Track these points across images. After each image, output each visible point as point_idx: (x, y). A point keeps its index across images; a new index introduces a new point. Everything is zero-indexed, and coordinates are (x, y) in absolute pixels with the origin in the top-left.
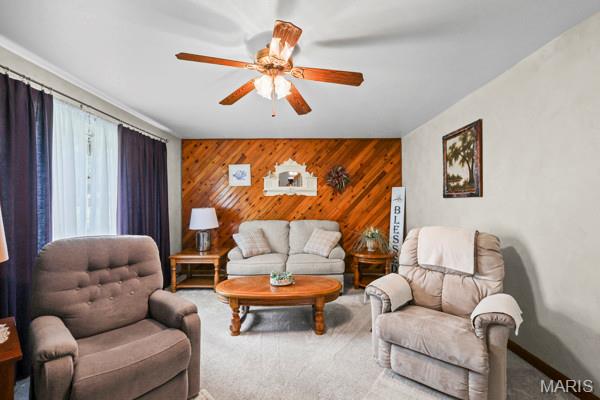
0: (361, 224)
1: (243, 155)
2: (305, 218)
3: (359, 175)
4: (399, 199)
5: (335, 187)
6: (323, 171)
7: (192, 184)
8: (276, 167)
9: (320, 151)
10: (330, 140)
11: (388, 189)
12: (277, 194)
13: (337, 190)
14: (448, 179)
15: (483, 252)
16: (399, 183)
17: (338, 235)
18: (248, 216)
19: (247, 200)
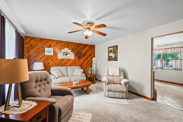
0: (85, 67)
1: (50, 45)
2: (70, 66)
3: (85, 54)
4: (94, 61)
5: (79, 57)
6: (76, 52)
7: (29, 54)
8: (62, 50)
9: (75, 46)
10: (78, 43)
11: (92, 58)
12: (62, 58)
13: (80, 58)
14: (109, 57)
15: (121, 72)
16: (94, 57)
17: (82, 70)
18: (52, 65)
19: (52, 60)
